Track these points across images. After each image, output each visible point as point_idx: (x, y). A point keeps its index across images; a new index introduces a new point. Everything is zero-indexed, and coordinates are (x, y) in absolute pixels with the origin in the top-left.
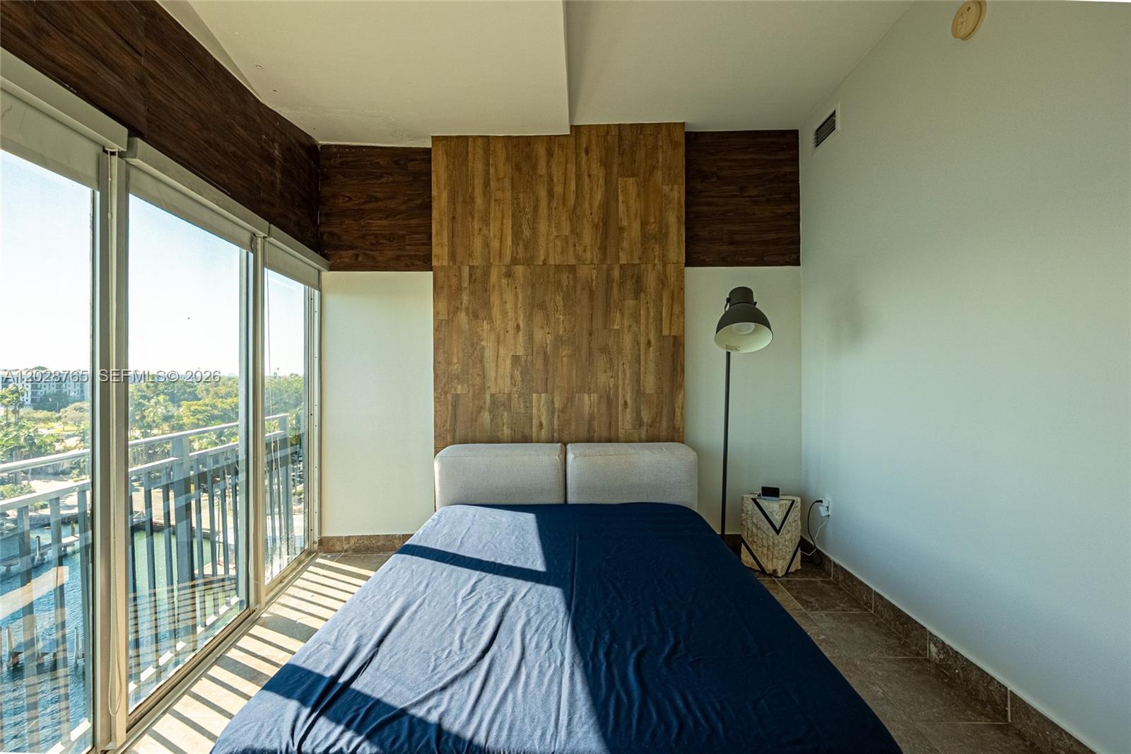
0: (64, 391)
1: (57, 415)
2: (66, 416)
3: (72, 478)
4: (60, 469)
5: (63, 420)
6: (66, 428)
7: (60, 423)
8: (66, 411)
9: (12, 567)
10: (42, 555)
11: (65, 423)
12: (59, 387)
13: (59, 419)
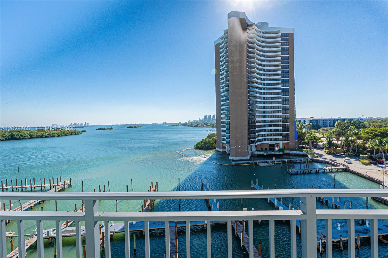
0: (318, 124)
1: (317, 131)
2: (320, 132)
3: (324, 150)
4: (320, 147)
5: (319, 133)
6: (320, 135)
7: (318, 133)
8: (320, 130)
9: (312, 171)
10: (319, 170)
11: (320, 134)
12: (317, 123)
13: (318, 132)
